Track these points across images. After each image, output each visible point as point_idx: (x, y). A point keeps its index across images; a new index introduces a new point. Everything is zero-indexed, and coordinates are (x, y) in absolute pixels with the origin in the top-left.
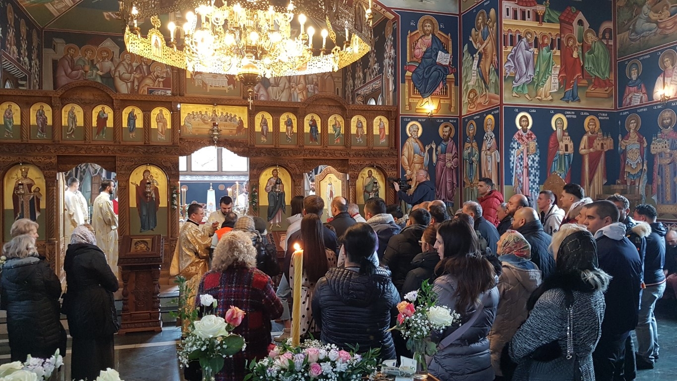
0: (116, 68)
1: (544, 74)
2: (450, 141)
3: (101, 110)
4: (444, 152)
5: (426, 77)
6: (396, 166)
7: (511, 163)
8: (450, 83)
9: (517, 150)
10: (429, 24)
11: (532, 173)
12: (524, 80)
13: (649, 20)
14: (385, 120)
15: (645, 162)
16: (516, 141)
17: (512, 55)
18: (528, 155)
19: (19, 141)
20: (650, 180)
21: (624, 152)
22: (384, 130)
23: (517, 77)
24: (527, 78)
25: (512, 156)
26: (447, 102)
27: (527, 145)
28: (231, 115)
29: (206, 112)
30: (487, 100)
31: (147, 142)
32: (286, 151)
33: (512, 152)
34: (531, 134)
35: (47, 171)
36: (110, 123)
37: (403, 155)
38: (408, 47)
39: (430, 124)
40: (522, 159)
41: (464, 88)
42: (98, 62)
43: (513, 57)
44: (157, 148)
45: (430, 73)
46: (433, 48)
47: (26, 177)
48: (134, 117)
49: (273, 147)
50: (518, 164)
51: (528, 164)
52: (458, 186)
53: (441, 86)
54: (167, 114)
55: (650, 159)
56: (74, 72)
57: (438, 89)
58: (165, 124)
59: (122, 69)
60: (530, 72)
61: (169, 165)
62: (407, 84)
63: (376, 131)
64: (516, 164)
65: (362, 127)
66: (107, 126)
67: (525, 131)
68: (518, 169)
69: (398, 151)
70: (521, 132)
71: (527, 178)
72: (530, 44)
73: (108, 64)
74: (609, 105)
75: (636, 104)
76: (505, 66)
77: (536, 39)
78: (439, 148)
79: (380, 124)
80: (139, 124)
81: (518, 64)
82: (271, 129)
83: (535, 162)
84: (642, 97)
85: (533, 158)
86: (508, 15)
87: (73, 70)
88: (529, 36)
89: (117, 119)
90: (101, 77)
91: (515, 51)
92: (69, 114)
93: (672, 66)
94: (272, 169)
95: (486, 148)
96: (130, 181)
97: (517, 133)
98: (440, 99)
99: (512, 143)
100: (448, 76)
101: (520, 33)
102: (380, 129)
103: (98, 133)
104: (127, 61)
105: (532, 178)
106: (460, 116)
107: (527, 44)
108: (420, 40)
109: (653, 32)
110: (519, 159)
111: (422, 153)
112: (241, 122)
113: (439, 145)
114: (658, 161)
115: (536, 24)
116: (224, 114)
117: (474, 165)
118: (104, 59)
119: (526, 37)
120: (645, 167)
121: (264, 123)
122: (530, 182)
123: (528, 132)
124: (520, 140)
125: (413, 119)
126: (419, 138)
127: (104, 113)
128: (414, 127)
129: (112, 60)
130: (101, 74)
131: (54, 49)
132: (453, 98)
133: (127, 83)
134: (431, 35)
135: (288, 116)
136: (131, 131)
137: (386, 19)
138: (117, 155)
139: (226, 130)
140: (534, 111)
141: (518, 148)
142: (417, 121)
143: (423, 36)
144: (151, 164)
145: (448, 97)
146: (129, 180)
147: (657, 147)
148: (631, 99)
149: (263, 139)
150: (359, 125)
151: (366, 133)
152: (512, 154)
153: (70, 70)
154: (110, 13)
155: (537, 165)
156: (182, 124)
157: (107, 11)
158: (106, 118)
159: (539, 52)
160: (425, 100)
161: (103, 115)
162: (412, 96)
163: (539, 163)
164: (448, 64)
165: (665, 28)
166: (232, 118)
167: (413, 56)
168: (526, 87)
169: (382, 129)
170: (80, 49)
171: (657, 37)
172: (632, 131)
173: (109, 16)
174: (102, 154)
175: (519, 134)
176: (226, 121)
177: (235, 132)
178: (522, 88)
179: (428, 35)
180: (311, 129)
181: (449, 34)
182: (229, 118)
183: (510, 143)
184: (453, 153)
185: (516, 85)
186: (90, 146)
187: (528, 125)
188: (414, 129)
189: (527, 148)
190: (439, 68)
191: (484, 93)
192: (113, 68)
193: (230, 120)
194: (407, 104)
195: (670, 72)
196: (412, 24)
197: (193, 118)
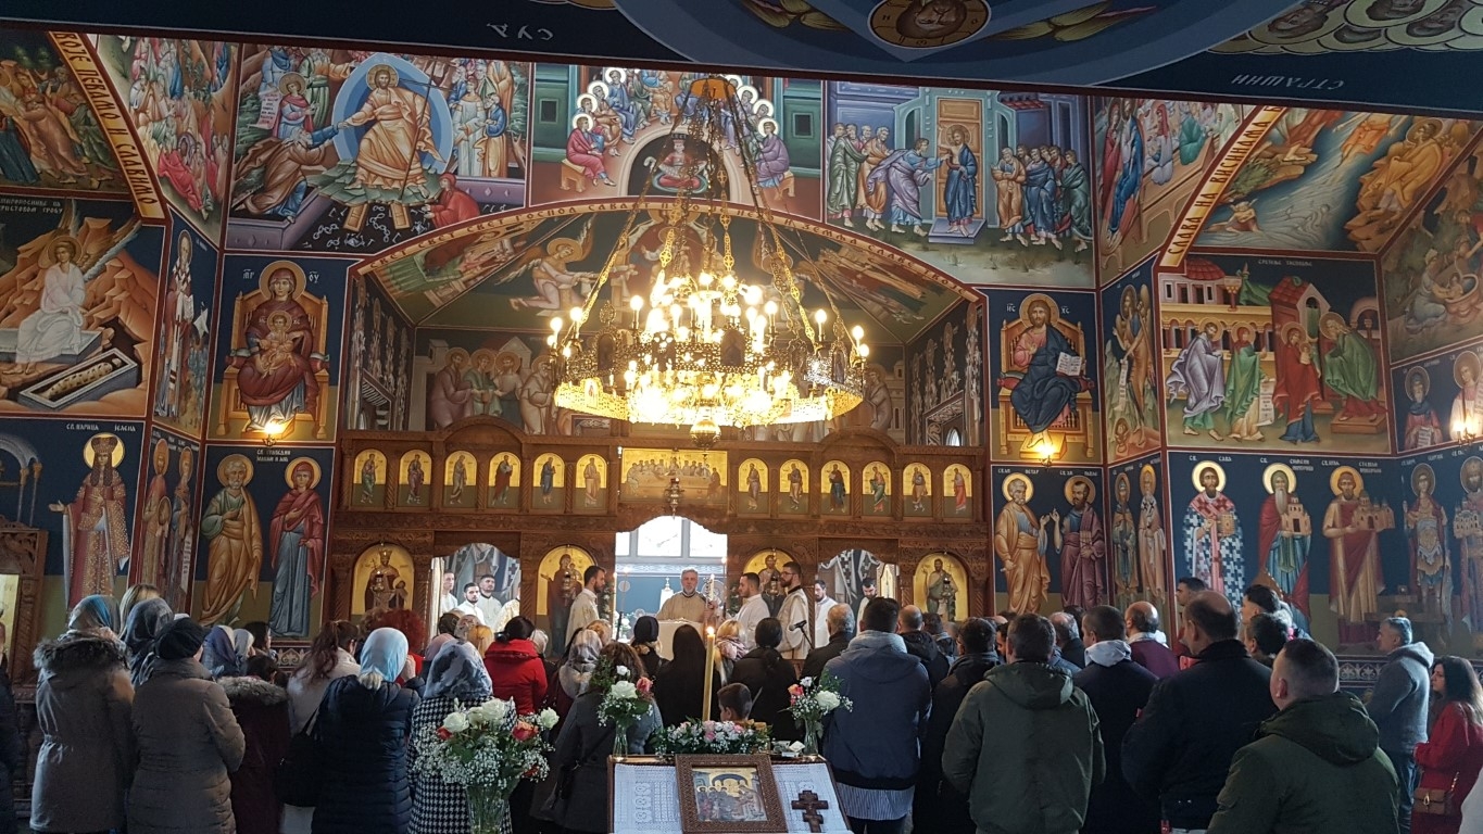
0: (524, 385)
1: (1245, 395)
2: (1086, 509)
3: (503, 459)
4: (1076, 528)
5: (1038, 397)
6: (986, 553)
7: (1187, 551)
8: (1083, 407)
9: (1197, 528)
10: (1040, 309)
11: (1229, 571)
12: (1205, 405)
13: (1433, 299)
14: (965, 472)
15: (1448, 552)
16: (1195, 513)
17: (1180, 364)
18: (1219, 538)
19: (382, 509)
20: (1458, 589)
21: (1414, 533)
22: (964, 490)
23: (1192, 401)
24: (1211, 401)
25: (1189, 540)
26: (1078, 439)
27: (1217, 520)
28: (700, 464)
29: (661, 461)
30: (1143, 438)
31: (568, 510)
32: (790, 525)
33: (1189, 532)
34: (1224, 501)
35: (419, 556)
36: (514, 481)
37: (999, 533)
38: (1003, 347)
39: (1047, 479)
40: (1208, 545)
41: (1108, 416)
42: (497, 375)
43: (1181, 366)
44: (583, 520)
45: (1046, 389)
46: (1050, 347)
47: (385, 565)
48: (551, 470)
49: (769, 517)
50: (1202, 554)
51: (1220, 555)
52: (1104, 591)
53: (1066, 411)
54: (600, 465)
55: (1454, 546)
56: (459, 393)
57: (1060, 418)
58: (598, 480)
59: (533, 386)
60: (1217, 391)
61: (600, 546)
62: (1002, 409)
63: (948, 490)
64: (1198, 554)
65: (923, 483)
66: (511, 485)
67: (1211, 494)
68: (1202, 562)
69: (989, 524)
70: (1205, 497)
71: (1220, 580)
72: (1215, 344)
73: (512, 378)
74: (1380, 447)
75: (1425, 446)
76: (1169, 382)
77: (1226, 335)
78: (1066, 522)
79: (956, 478)
80: (558, 481)
81: (1194, 379)
82: (764, 487)
83: (1235, 551)
84: (1433, 434)
85: (1230, 544)
86: (1169, 296)
87: (456, 390)
88: (1211, 330)
89: (526, 474)
90: (501, 399)
91: (1186, 356)
92: (455, 466)
93: (1474, 379)
94: (766, 554)
95: (1145, 523)
96: (540, 572)
97: (1196, 498)
98: (1066, 434)
99: (1188, 517)
100: (1079, 395)
101: (1193, 324)
102: (956, 487)
103: (496, 497)
104: (542, 372)
105: (1229, 579)
106: (1105, 464)
107: (1208, 344)
108: (1025, 335)
109: (1440, 318)
110: (1203, 544)
111: (1034, 530)
112: (716, 475)
113: (1066, 516)
114: (1467, 552)
115: (1224, 309)
116: (690, 464)
117: (1130, 553)
118: (506, 370)
119: (1206, 332)
120: (1448, 563)
121: (754, 477)
122: (1226, 587)
123: (1218, 496)
124: (1203, 510)
125: (1015, 470)
126: (1028, 504)
127: (508, 464)
128: (1018, 483)
129: (518, 372)
130: (500, 394)
131: (431, 357)
132: (1090, 433)
133: (539, 408)
134: (1044, 327)
135: (793, 466)
136: (546, 492)
137: (967, 302)
138: (523, 531)
139: (691, 490)
140: (1228, 459)
141: (1199, 525)
142: (1024, 473)
143: (1029, 329)
144: (574, 545)
145: (1081, 432)
146: (537, 571)
147: (1463, 526)
148: (1416, 436)
149: (753, 504)
150: (918, 481)
151: (930, 494)
152: (1189, 536)
153: (452, 389)
154: (521, 300)
155: (1238, 556)
156: (624, 480)
157: (516, 295)
158: (510, 473)
159: (1233, 357)
160: (1037, 436)
161: (506, 468)
162: (1012, 429)
163: (1242, 552)
164: (1078, 374)
165: (1457, 313)
166: (702, 470)
167: (1011, 361)
168: (1209, 417)
169: (959, 487)
170: (470, 354)
171: (1446, 328)
172: (1422, 495)
173: (519, 304)
174: (501, 529)
175: (1199, 501)
176: (692, 474)
177: (705, 492)
178: (1203, 420)
179: (1040, 326)
180: (833, 487)
181: (1079, 324)
182: (698, 469)
183: (1184, 517)
184: (1094, 532)
185: (1189, 414)
186: (483, 517)
187: (1217, 484)
188: (1019, 488)
189: (1218, 525)
190: (1064, 381)
191: (1138, 427)
192: (520, 385)
193: (700, 473)
194: (1003, 443)
195: (1472, 390)
196: (1009, 309)
197: (641, 471)
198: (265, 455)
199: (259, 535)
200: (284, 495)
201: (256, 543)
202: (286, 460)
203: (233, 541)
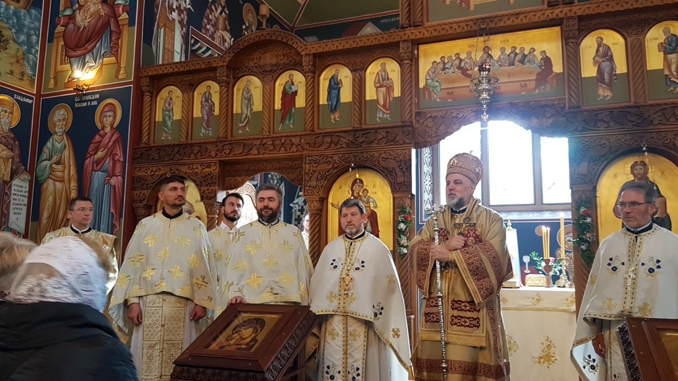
3: (288, 79)
28: (522, 49)
31: (357, 124)
32: (669, 110)
44: (372, 134)
48: (338, 84)
54: (394, 70)
58: (390, 89)
61: (392, 164)
66: (297, 106)
80: (346, 95)
89: (313, 92)
92: (243, 93)
94: (630, 161)
103: (283, 119)
112: (547, 61)
116: (508, 52)
121: (605, 54)
127: (293, 84)
135: (667, 30)
136: (333, 110)
138: (305, 152)
139: (514, 83)
146: (327, 200)
149: (604, 93)
156: (421, 84)
158: (296, 93)
161: (291, 88)
174: (282, 152)
177: (532, 85)
182: (519, 57)
193: (522, 61)
197: (444, 69)
198: (81, 101)
199: (76, 176)
200: (93, 137)
201: (74, 184)
202: (95, 103)
203: (57, 183)
